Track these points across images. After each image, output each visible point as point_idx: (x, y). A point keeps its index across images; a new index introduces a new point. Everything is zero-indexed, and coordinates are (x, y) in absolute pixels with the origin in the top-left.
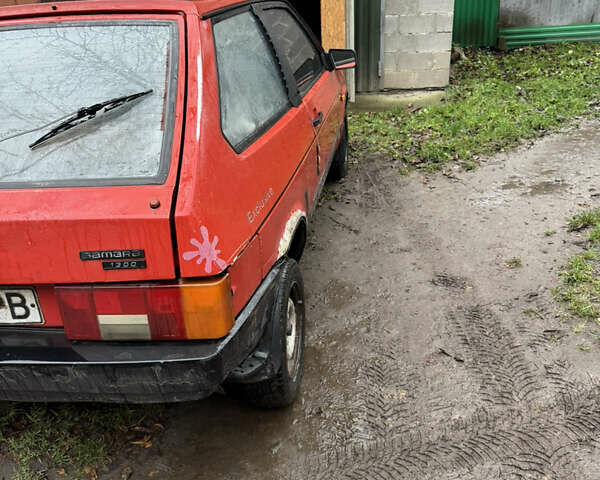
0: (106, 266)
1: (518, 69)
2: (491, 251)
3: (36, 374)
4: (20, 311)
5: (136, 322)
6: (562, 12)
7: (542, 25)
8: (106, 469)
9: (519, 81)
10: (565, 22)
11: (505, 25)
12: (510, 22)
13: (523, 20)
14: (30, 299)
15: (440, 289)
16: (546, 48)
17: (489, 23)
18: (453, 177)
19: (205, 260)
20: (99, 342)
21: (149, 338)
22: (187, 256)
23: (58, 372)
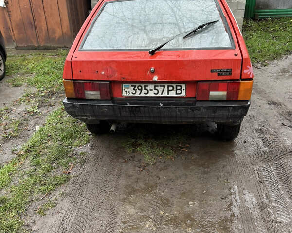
0: (219, 74)
1: (268, 27)
2: (287, 94)
3: (189, 110)
4: (179, 92)
5: (222, 94)
6: (284, 3)
7: (275, 9)
8: (176, 157)
9: (270, 32)
10: (285, 8)
11: (258, 8)
12: (260, 7)
13: (267, 6)
14: (184, 87)
15: (272, 106)
16: (277, 18)
17: (251, 7)
18: (260, 68)
19: (250, 73)
20: (208, 101)
21: (225, 99)
22: (245, 71)
23: (197, 110)
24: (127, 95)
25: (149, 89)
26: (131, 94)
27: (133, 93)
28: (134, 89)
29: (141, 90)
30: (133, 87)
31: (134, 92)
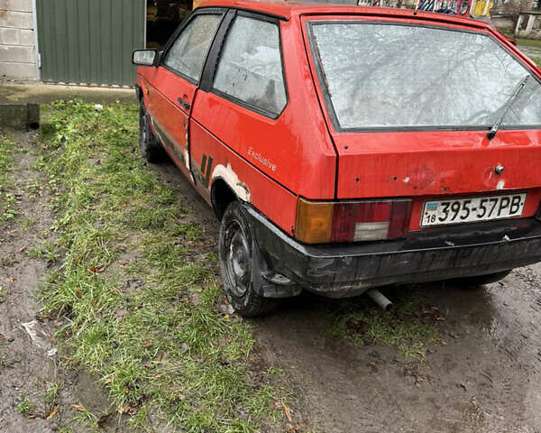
4: (514, 208)
14: (523, 198)
24: (430, 223)
25: (470, 208)
26: (437, 222)
27: (441, 220)
28: (445, 211)
29: (457, 211)
30: (445, 206)
31: (443, 216)
